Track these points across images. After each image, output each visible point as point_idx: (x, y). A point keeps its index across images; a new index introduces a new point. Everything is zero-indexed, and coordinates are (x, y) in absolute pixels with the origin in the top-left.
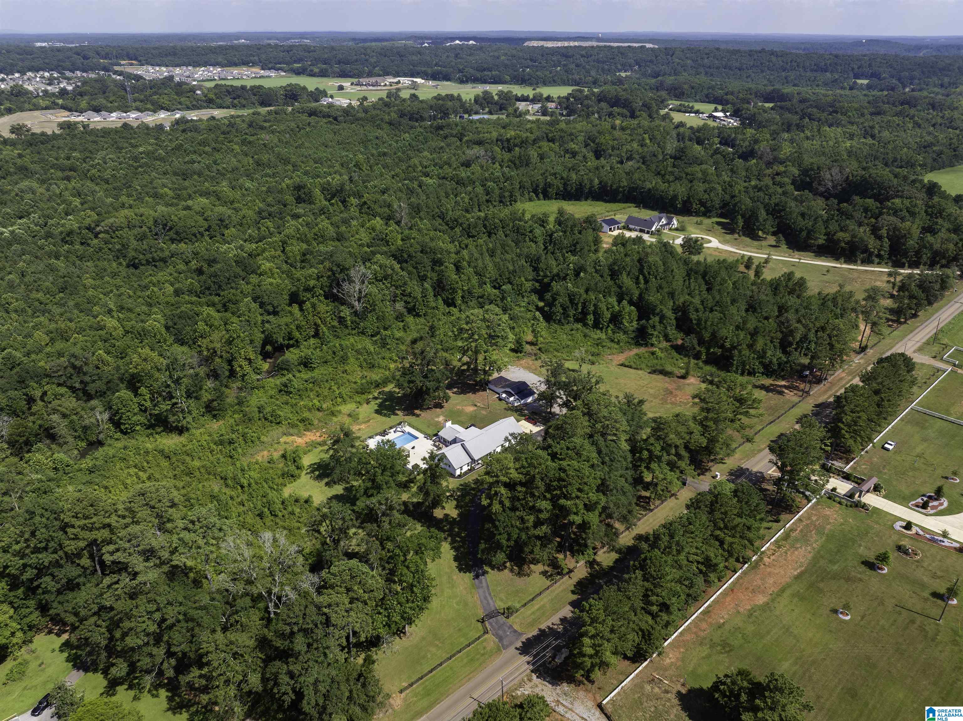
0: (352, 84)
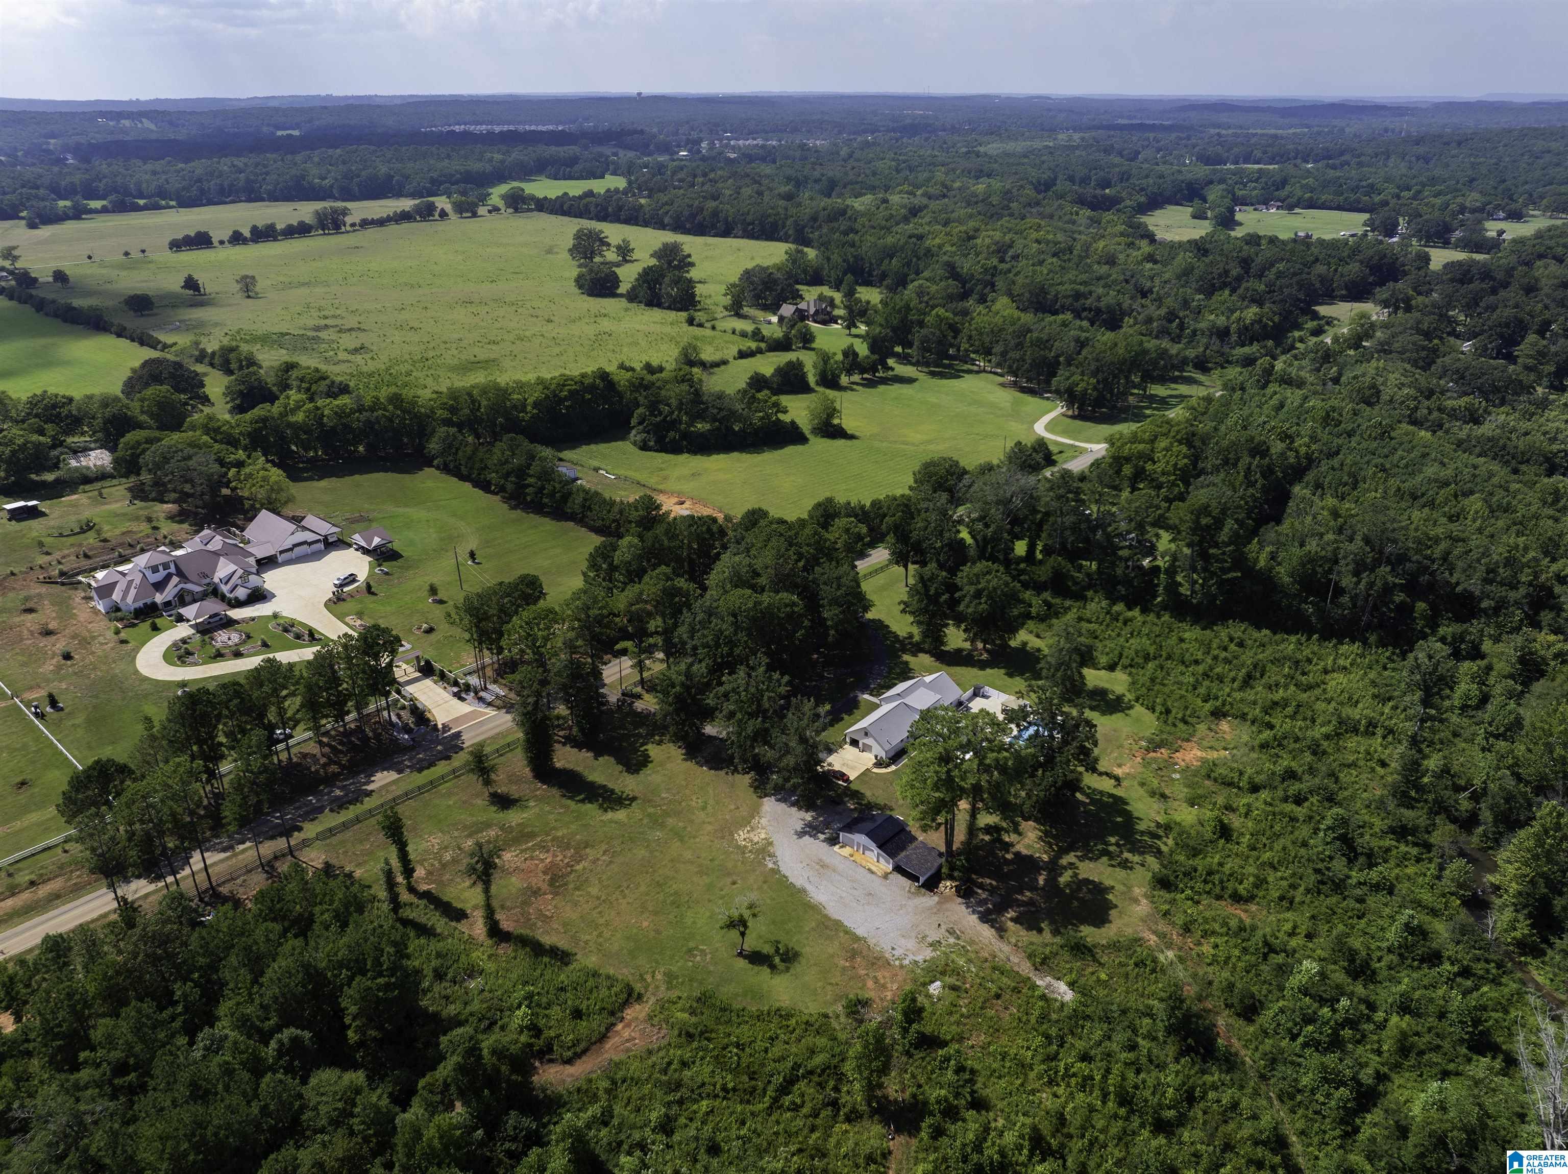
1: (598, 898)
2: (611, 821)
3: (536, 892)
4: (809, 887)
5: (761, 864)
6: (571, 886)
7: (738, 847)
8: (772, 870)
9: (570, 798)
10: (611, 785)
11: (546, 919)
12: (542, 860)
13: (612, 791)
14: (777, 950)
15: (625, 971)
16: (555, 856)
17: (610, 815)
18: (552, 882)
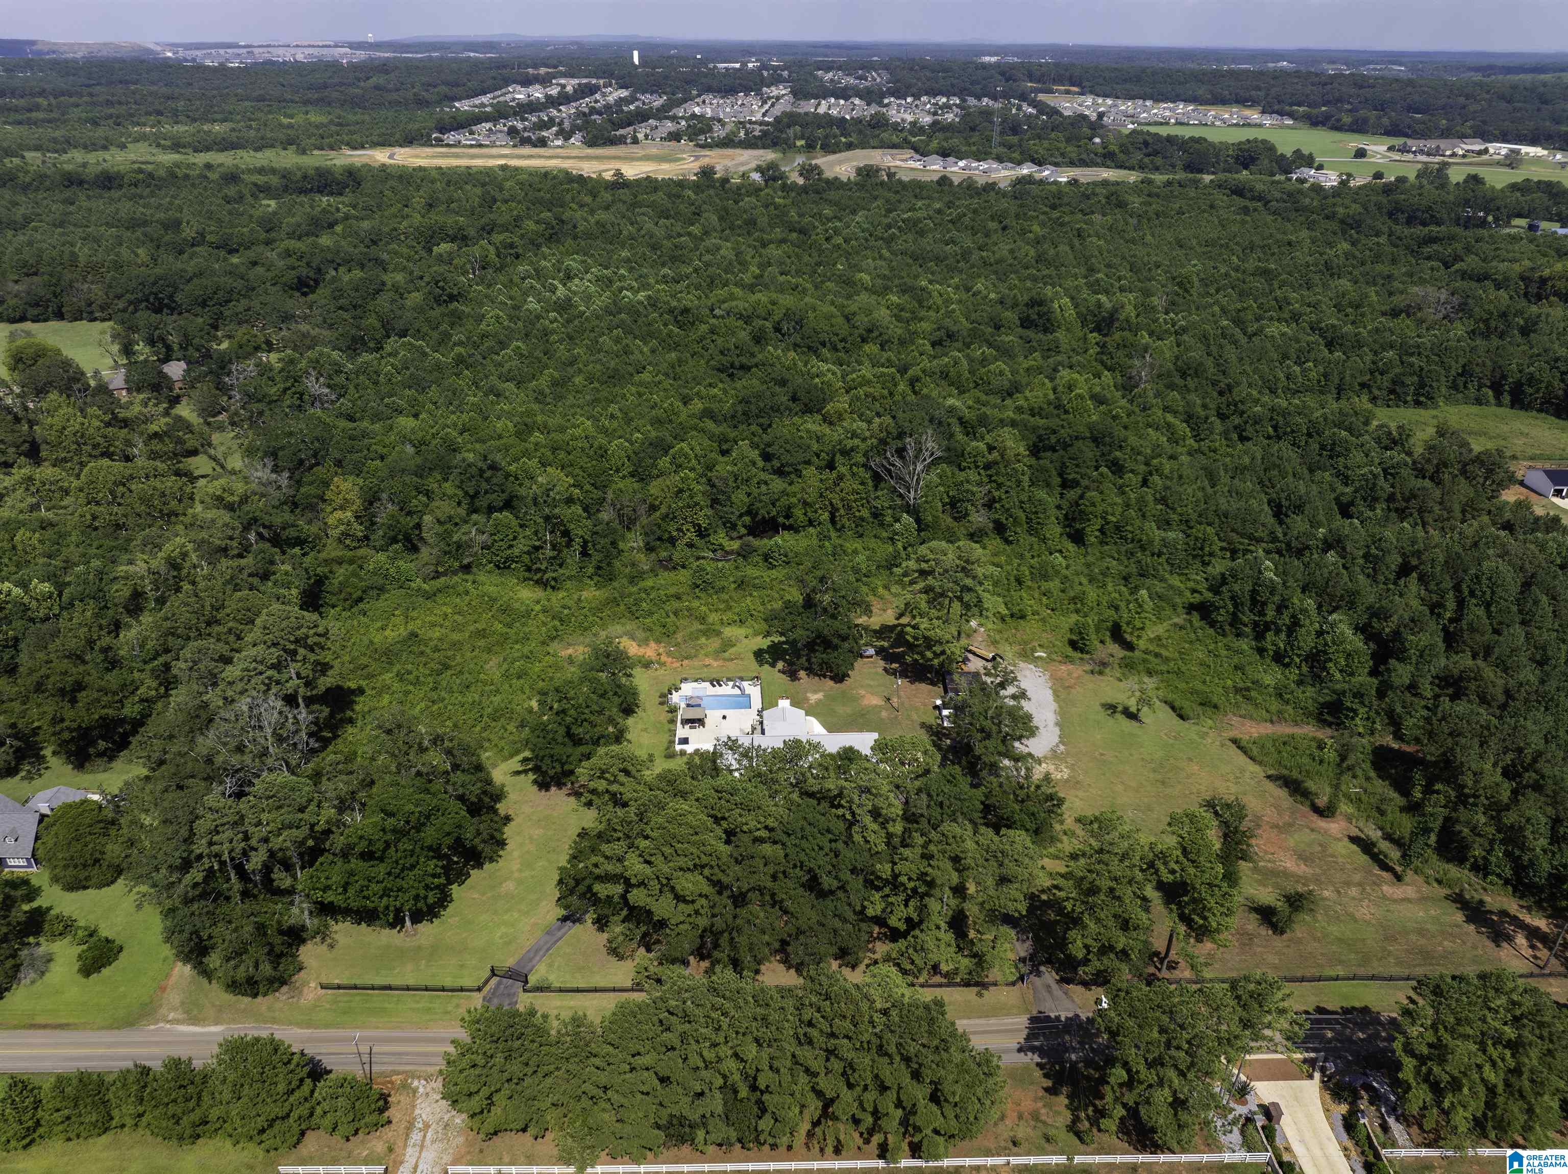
0: (1391, 149)
3: (1275, 826)
4: (1051, 723)
5: (1068, 752)
7: (1074, 771)
8: (1064, 745)
11: (1278, 807)
14: (1114, 712)
15: (1232, 753)
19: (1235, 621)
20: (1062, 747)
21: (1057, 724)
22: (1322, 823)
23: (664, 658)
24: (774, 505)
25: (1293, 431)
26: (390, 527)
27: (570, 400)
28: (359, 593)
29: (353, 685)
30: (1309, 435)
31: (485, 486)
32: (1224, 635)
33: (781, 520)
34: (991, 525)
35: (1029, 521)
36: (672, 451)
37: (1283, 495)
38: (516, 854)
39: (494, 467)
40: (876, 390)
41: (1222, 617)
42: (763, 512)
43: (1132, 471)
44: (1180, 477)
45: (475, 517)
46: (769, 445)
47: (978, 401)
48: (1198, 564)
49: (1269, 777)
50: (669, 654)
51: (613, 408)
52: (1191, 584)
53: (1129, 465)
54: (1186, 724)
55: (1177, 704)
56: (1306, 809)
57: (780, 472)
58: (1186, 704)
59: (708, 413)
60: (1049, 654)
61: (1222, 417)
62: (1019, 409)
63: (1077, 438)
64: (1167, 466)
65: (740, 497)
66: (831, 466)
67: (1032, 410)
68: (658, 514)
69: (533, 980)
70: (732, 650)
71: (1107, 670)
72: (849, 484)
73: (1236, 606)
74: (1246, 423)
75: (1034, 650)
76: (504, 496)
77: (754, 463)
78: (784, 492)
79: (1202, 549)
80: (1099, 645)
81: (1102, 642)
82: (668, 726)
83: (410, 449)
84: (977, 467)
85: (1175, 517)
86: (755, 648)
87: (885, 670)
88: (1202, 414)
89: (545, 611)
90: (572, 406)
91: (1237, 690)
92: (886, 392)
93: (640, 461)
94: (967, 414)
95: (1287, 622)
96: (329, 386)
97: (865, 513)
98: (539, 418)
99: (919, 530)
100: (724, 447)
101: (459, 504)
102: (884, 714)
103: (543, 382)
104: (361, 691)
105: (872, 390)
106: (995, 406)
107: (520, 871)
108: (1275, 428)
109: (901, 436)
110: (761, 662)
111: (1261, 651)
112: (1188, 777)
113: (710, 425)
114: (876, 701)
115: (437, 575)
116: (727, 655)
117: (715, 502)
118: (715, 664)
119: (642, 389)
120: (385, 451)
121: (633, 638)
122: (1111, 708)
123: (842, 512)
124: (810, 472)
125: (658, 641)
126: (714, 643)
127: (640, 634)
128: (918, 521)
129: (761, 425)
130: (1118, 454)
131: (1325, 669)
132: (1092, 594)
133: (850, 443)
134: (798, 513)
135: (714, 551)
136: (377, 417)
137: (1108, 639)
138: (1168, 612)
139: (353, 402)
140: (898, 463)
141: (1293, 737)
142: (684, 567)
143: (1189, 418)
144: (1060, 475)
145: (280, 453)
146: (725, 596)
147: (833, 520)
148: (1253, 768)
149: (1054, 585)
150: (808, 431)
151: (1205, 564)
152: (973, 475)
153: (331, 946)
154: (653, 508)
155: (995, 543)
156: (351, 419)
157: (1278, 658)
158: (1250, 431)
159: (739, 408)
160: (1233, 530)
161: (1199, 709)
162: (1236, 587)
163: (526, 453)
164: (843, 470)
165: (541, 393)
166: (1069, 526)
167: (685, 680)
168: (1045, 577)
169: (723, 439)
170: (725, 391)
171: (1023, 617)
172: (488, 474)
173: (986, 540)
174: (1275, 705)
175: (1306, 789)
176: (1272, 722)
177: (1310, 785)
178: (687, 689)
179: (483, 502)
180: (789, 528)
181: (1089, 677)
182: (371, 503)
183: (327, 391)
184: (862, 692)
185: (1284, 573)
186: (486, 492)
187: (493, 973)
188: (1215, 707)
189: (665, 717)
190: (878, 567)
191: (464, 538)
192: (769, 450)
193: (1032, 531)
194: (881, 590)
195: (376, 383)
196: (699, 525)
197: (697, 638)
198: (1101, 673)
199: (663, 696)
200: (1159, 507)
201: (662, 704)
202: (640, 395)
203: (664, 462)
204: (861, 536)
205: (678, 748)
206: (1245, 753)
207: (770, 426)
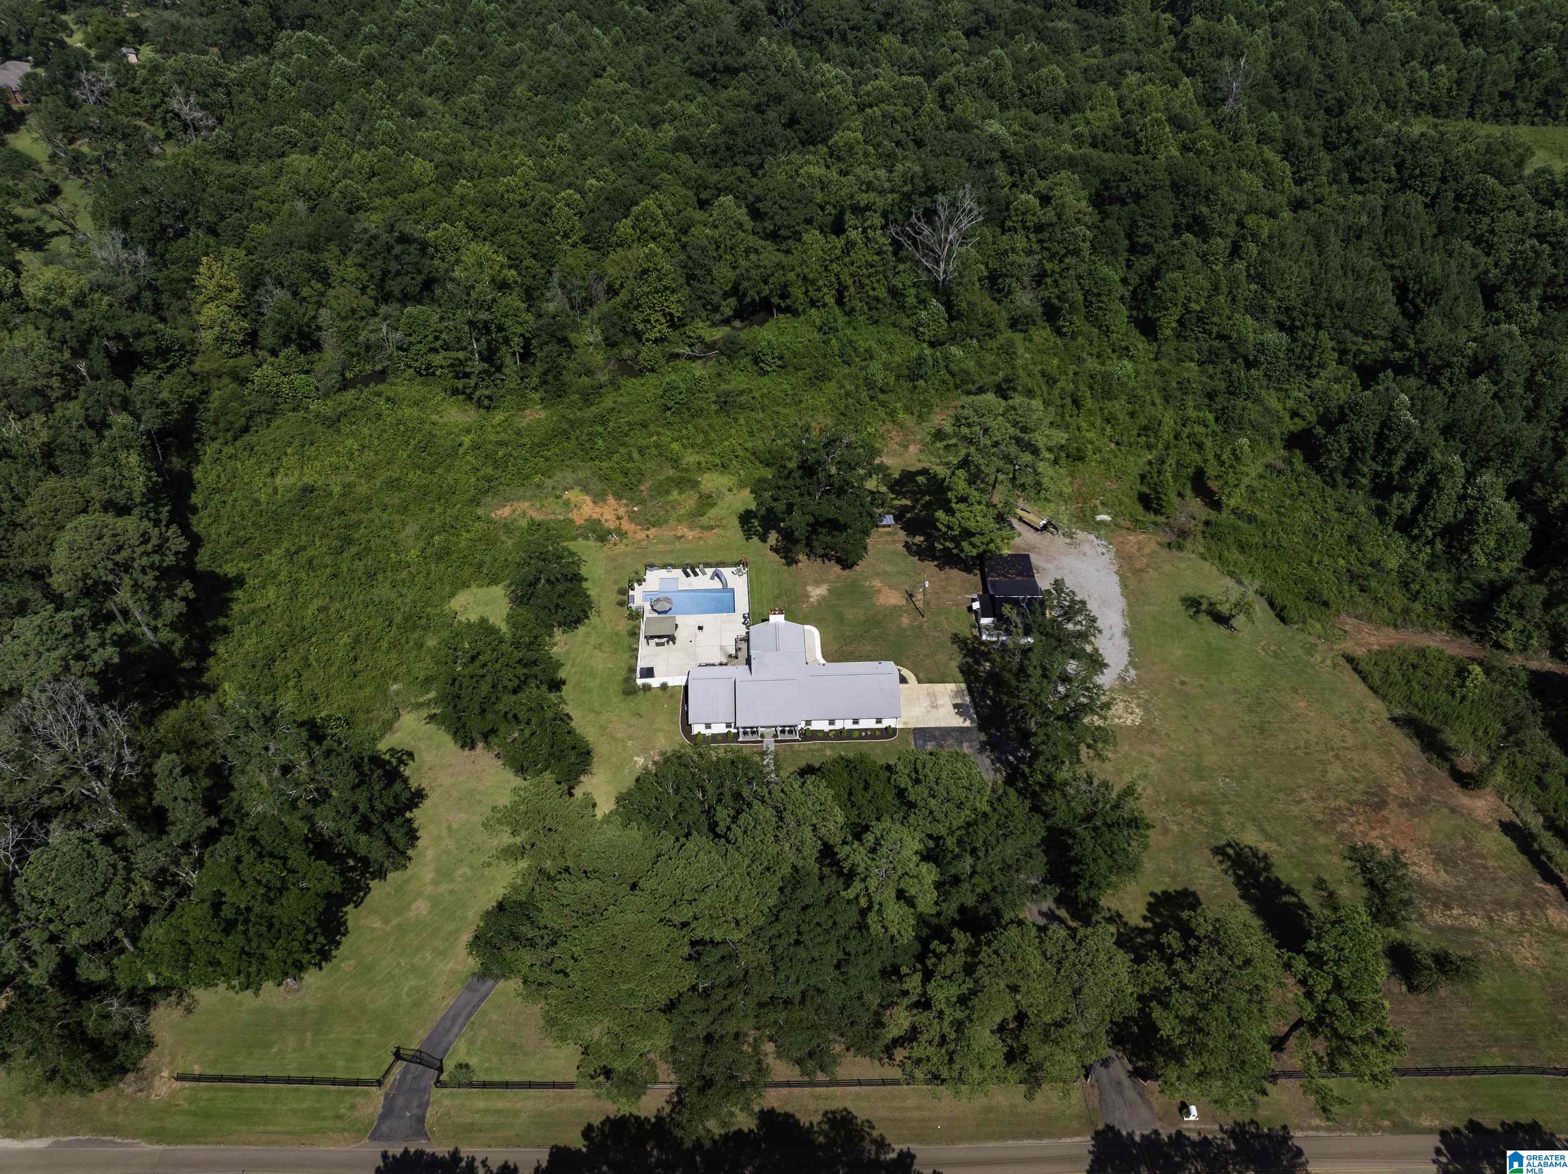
1: (1337, 757)
2: (1268, 837)
3: (1405, 804)
4: (1118, 632)
5: (1140, 681)
6: (1361, 787)
7: (1146, 710)
8: (1135, 668)
9: (1302, 906)
10: (1235, 892)
11: (1407, 771)
12: (1383, 837)
13: (1238, 881)
14: (1198, 612)
15: (1347, 679)
16: (1365, 834)
17: (1264, 847)
18: (1383, 804)
19: (1350, 469)
20: (1133, 672)
21: (1126, 633)
22: (1464, 800)
23: (626, 525)
24: (765, 282)
25: (1422, 174)
26: (279, 323)
27: (510, 124)
28: (243, 421)
29: (230, 570)
30: (1444, 180)
31: (394, 266)
32: (1334, 486)
33: (775, 300)
34: (1040, 310)
35: (1088, 304)
36: (635, 209)
37: (1410, 274)
38: (430, 854)
39: (404, 239)
40: (898, 109)
41: (1334, 461)
42: (752, 293)
43: (1220, 234)
44: (1283, 246)
45: (384, 309)
46: (759, 199)
47: (1025, 124)
48: (1302, 376)
49: (1394, 720)
50: (633, 517)
51: (562, 138)
52: (1290, 404)
53: (1216, 224)
54: (1290, 631)
55: (1278, 601)
56: (1443, 775)
57: (773, 236)
58: (1287, 600)
59: (683, 145)
60: (1115, 516)
61: (1330, 147)
62: (1078, 139)
63: (1154, 188)
64: (1266, 227)
65: (723, 273)
66: (838, 228)
67: (1094, 137)
68: (618, 300)
69: (449, 1064)
70: (712, 512)
71: (1188, 544)
72: (862, 255)
73: (1354, 450)
74: (1362, 159)
75: (1095, 512)
76: (420, 278)
77: (740, 225)
78: (779, 266)
79: (1310, 358)
80: (1176, 500)
81: (1180, 495)
82: (627, 640)
83: (301, 205)
84: (1026, 228)
85: (1273, 303)
86: (742, 509)
87: (907, 546)
88: (1306, 142)
89: (476, 447)
90: (511, 133)
91: (1353, 577)
92: (909, 111)
93: (595, 223)
94: (1010, 143)
95: (1422, 480)
96: (203, 107)
97: (882, 292)
98: (468, 157)
99: (951, 319)
100: (704, 196)
101: (363, 290)
102: (905, 621)
103: (474, 98)
104: (239, 581)
105: (891, 109)
106: (1048, 132)
107: (436, 883)
108: (1400, 167)
109: (931, 191)
110: (748, 533)
111: (1381, 513)
112: (1293, 720)
113: (684, 161)
114: (892, 598)
115: (345, 385)
116: (704, 520)
117: (690, 278)
118: (690, 535)
119: (600, 104)
120: (271, 208)
121: (586, 490)
122: (1193, 604)
123: (852, 289)
124: (812, 236)
125: (618, 497)
126: (688, 501)
127: (595, 485)
128: (949, 306)
129: (750, 166)
130: (1205, 210)
131: (1466, 550)
132: (1169, 420)
133: (864, 199)
134: (797, 292)
135: (691, 345)
136: (265, 154)
137: (1188, 492)
138: (1263, 444)
139: (234, 131)
140: (927, 231)
141: (1422, 653)
142: (653, 370)
143: (1288, 150)
144: (1129, 236)
145: (133, 220)
146: (703, 423)
147: (840, 301)
148: (1375, 704)
149: (1119, 407)
150: (810, 177)
151: (1310, 376)
152: (1020, 242)
153: (189, 1010)
154: (612, 291)
155: (1042, 334)
156: (231, 156)
157: (1405, 525)
158: (1366, 171)
159: (721, 140)
160: (1346, 327)
161: (1304, 606)
162: (1358, 427)
163: (447, 216)
164: (853, 235)
165: (473, 112)
166: (1137, 308)
167: (651, 566)
168: (1108, 394)
169: (701, 185)
170: (704, 108)
171: (1081, 459)
172: (398, 249)
173: (1033, 330)
174: (1399, 599)
175: (1443, 742)
176: (1395, 626)
177: (1450, 738)
178: (655, 579)
179: (395, 286)
180: (787, 310)
181: (1164, 553)
182: (255, 288)
183: (199, 115)
184: (877, 583)
185: (1422, 411)
186: (398, 273)
187: (398, 1055)
188: (1326, 604)
189: (624, 626)
190: (898, 377)
191: (373, 337)
192: (759, 205)
193: (1092, 318)
194: (901, 415)
195: (263, 100)
196: (671, 315)
197: (668, 492)
198: (1180, 548)
199: (623, 592)
200: (1253, 287)
201: (622, 604)
202: (598, 112)
203: (624, 227)
204: (876, 322)
205: (640, 682)
206: (1364, 679)
207: (761, 166)
